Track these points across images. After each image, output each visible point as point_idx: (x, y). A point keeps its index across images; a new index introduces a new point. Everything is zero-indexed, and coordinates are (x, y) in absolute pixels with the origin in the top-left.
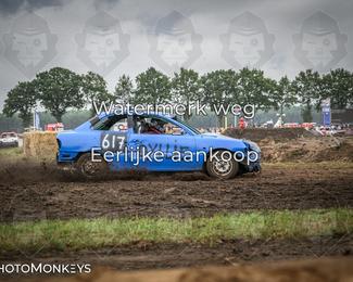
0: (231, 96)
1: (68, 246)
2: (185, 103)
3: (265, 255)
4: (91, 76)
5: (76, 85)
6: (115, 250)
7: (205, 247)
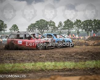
0: (91, 27)
1: (46, 69)
2: (78, 29)
4: (51, 22)
5: (47, 24)
6: (59, 71)
7: (84, 70)
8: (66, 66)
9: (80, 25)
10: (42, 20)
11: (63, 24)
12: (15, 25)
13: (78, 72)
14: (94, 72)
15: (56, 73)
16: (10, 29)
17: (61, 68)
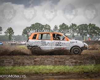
0: (86, 31)
1: (40, 73)
2: (73, 33)
3: (96, 77)
4: (46, 25)
5: (42, 28)
6: (53, 74)
7: (79, 74)
8: (60, 70)
9: (75, 29)
10: (38, 23)
11: (59, 28)
12: (10, 28)
13: (73, 76)
14: (89, 76)
15: (51, 76)
16: (5, 32)
17: (55, 72)
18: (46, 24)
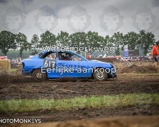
0: (83, 44)
1: (8, 112)
4: (20, 35)
5: (13, 39)
6: (30, 113)
7: (71, 112)
8: (42, 106)
10: (6, 31)
11: (40, 39)
13: (61, 115)
14: (86, 114)
18: (20, 33)
